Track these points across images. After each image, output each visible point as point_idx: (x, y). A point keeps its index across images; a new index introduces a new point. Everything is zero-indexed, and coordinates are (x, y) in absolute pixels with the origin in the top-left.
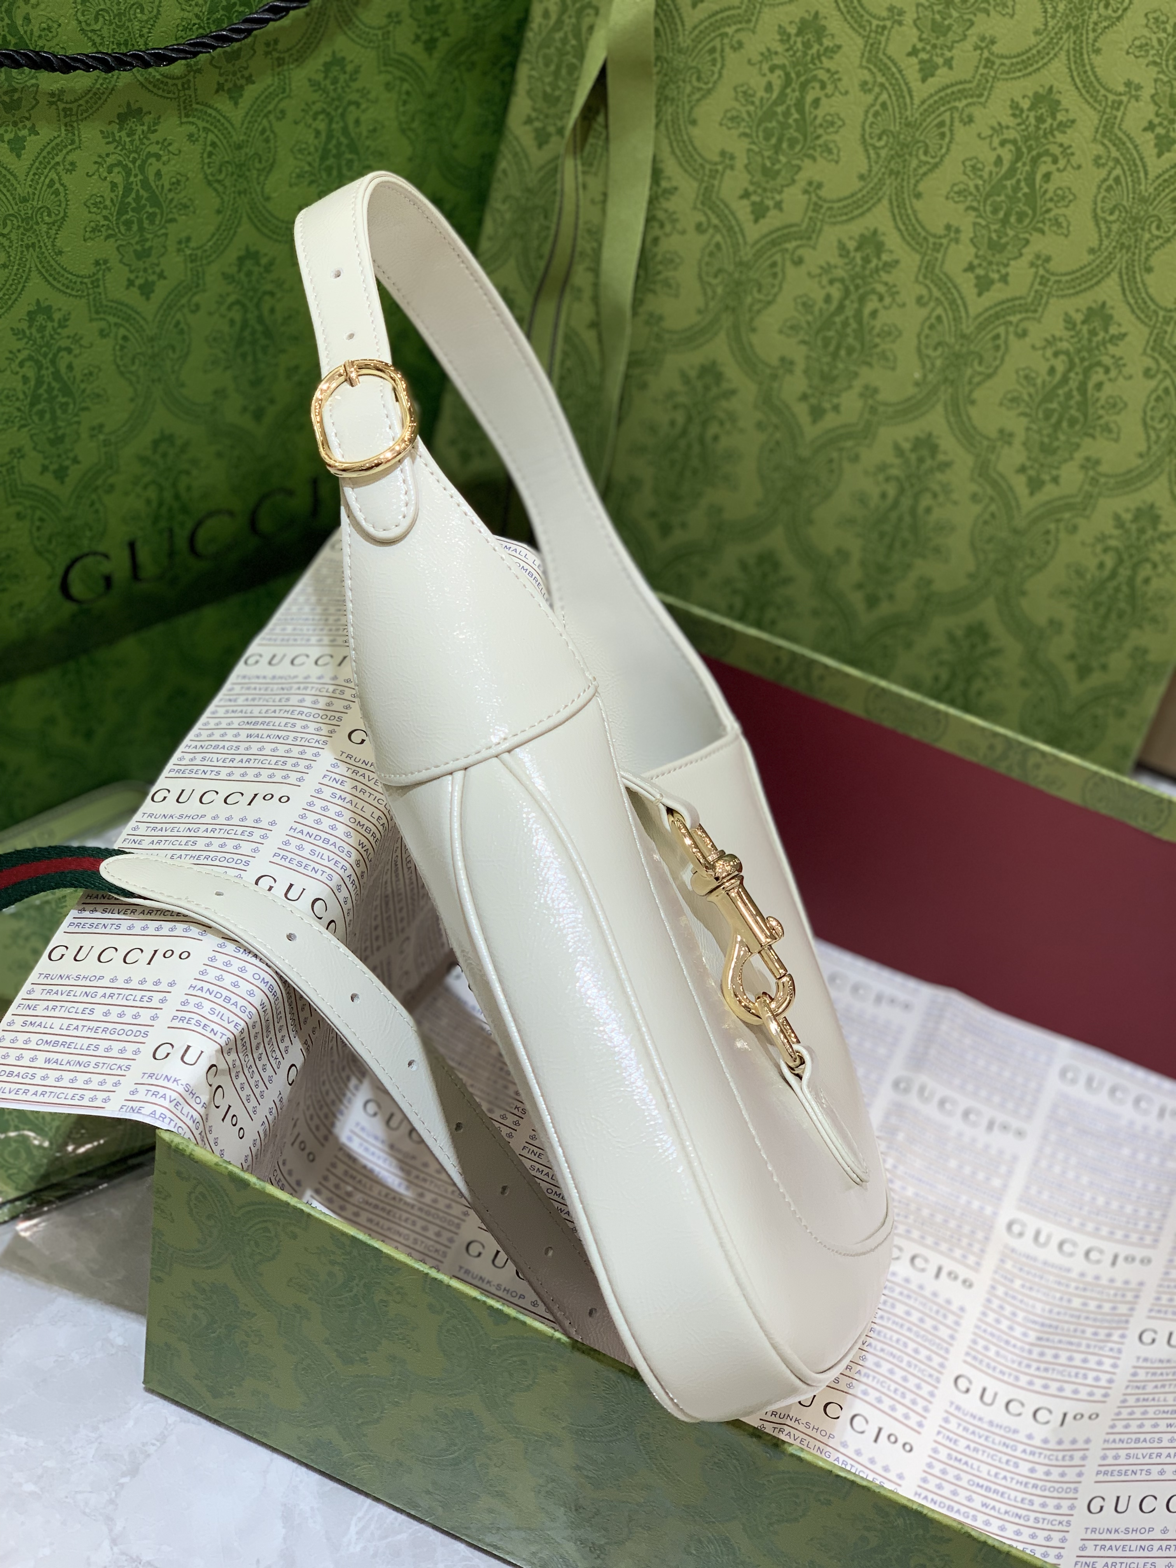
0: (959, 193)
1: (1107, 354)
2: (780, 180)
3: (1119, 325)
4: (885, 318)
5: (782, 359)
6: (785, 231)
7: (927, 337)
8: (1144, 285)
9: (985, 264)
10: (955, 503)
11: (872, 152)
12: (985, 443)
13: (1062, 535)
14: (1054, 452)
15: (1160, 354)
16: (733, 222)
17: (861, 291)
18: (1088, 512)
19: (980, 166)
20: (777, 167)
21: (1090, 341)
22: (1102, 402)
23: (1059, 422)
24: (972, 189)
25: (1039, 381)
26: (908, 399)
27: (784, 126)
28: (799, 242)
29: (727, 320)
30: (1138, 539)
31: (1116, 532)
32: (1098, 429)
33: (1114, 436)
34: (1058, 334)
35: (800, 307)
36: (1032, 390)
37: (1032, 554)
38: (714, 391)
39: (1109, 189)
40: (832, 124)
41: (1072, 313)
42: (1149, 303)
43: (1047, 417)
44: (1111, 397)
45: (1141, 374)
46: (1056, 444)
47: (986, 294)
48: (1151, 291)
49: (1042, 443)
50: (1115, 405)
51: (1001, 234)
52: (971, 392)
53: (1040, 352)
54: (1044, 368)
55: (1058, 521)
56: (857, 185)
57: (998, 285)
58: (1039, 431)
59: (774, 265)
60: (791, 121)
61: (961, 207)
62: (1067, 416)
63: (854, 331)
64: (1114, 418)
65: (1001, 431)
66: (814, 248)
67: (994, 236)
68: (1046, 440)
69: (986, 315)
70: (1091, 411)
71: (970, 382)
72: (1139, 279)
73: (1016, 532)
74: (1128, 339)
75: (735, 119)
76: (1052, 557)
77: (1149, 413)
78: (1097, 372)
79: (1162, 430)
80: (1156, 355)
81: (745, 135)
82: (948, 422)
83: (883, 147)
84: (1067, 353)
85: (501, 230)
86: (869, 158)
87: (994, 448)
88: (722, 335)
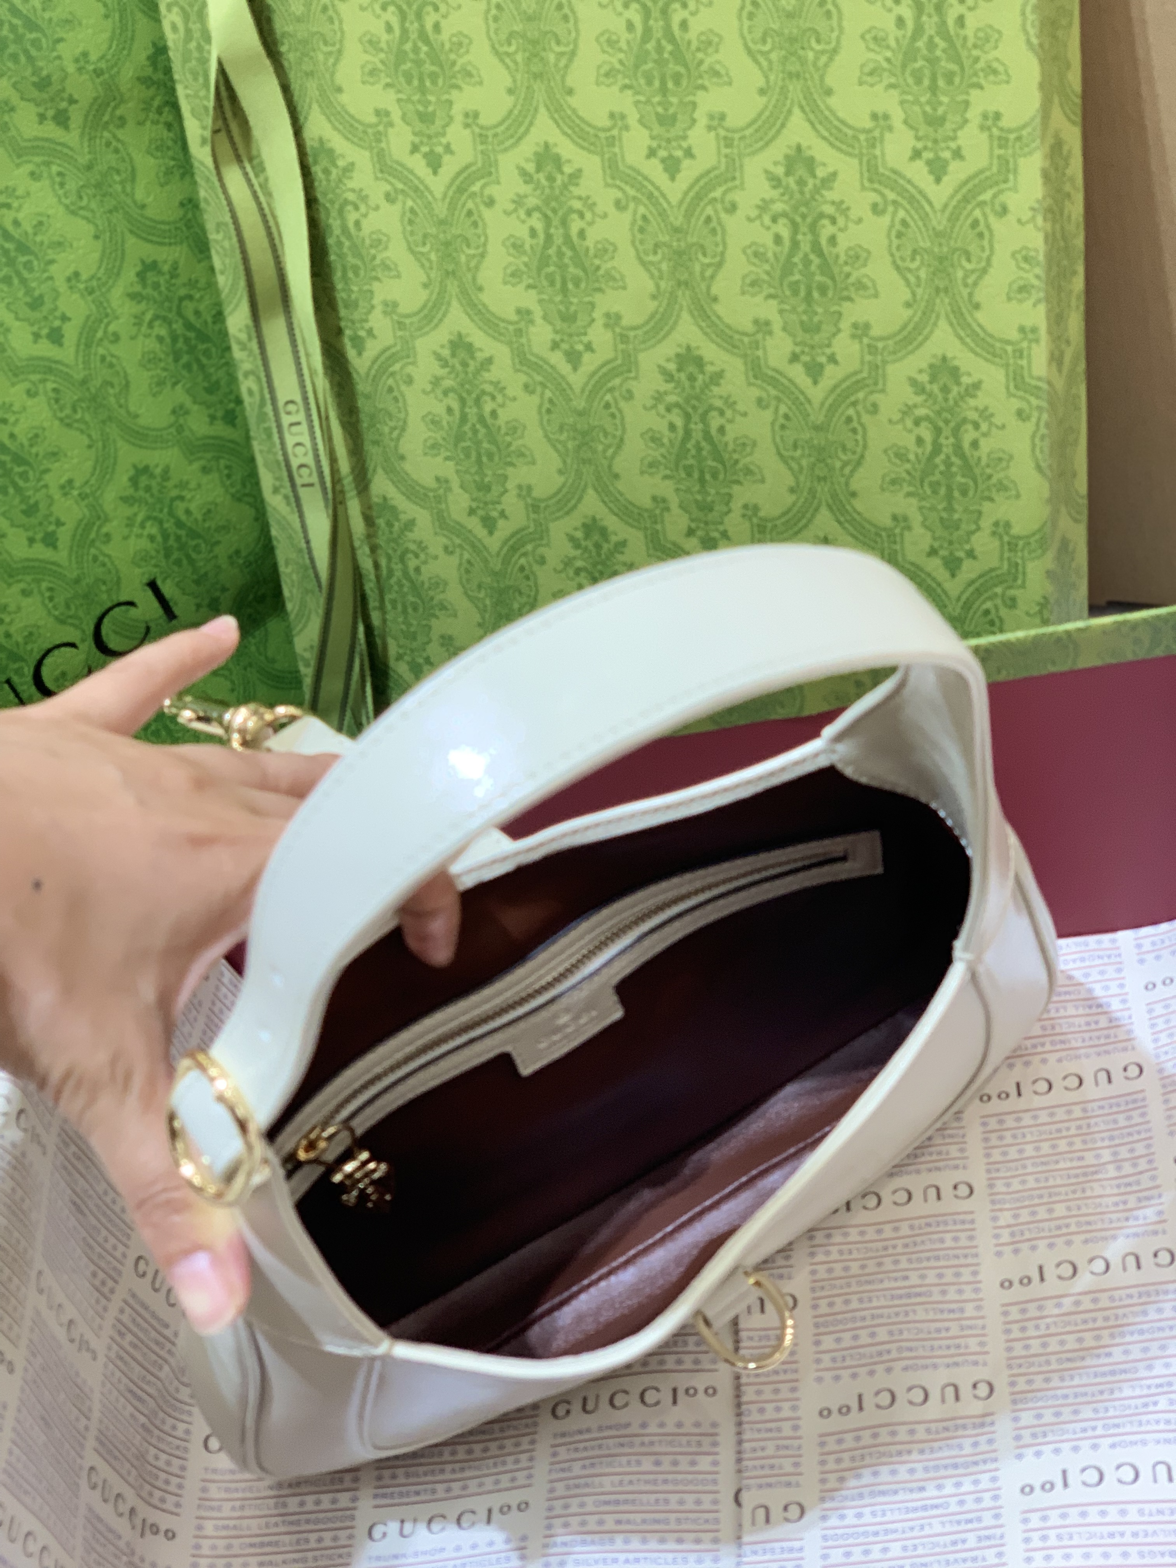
0: (607, 75)
1: (826, 202)
2: (439, 123)
3: (824, 165)
4: (594, 236)
5: (519, 311)
6: (465, 175)
7: (642, 242)
8: (831, 111)
9: (664, 144)
10: (745, 414)
11: (507, 60)
12: (746, 340)
13: (866, 418)
14: (817, 329)
15: (880, 183)
16: (416, 182)
17: (560, 213)
18: (880, 386)
19: (614, 38)
20: (431, 109)
21: (802, 193)
22: (842, 258)
23: (809, 294)
24: (618, 66)
25: (770, 255)
26: (652, 316)
27: (419, 63)
28: (482, 182)
29: (452, 287)
30: (946, 400)
31: (920, 399)
32: (852, 289)
33: (871, 291)
34: (767, 197)
35: (512, 251)
36: (767, 267)
37: (844, 449)
38: (472, 366)
39: (751, 16)
40: (460, 44)
41: (772, 168)
42: (845, 129)
43: (795, 292)
44: (850, 249)
45: (870, 213)
46: (816, 319)
47: (679, 177)
48: (840, 114)
49: (802, 323)
50: (858, 256)
51: (666, 105)
52: (709, 288)
53: (758, 223)
54: (768, 240)
55: (854, 404)
56: (509, 101)
57: (686, 163)
58: (794, 310)
59: (470, 213)
60: (422, 56)
61: (615, 89)
62: (814, 285)
63: (571, 258)
64: (863, 271)
65: (756, 322)
66: (498, 183)
67: (660, 110)
68: (805, 318)
69: (688, 199)
70: (836, 270)
71: (703, 278)
72: (822, 106)
73: (817, 428)
74: (840, 177)
75: (373, 72)
76: (865, 447)
77: (897, 255)
78: (824, 226)
79: (918, 269)
80: (876, 186)
81: (388, 85)
82: (701, 328)
83: (516, 52)
84: (784, 215)
85: (227, 261)
86: (508, 68)
87: (757, 342)
88: (455, 303)
